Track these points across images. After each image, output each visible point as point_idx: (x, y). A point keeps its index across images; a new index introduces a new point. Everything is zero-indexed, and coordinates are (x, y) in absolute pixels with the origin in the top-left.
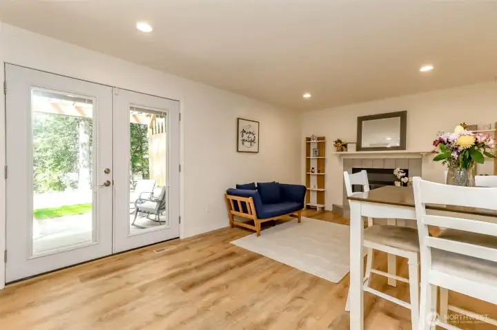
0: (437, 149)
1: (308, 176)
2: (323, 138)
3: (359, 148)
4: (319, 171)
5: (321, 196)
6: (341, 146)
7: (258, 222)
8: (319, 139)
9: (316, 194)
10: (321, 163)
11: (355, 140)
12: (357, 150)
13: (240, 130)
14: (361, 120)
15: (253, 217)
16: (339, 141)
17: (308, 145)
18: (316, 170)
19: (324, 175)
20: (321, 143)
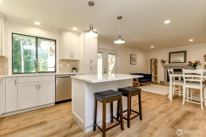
0: (189, 63)
1: (151, 72)
2: (157, 59)
3: (170, 62)
4: (155, 70)
5: (156, 78)
6: (163, 62)
7: (139, 84)
8: (155, 59)
9: (154, 78)
10: (156, 67)
11: (168, 60)
12: (169, 63)
13: (131, 58)
14: (170, 53)
15: (138, 82)
16: (162, 60)
17: (151, 62)
18: (154, 69)
19: (157, 71)
20: (156, 61)
